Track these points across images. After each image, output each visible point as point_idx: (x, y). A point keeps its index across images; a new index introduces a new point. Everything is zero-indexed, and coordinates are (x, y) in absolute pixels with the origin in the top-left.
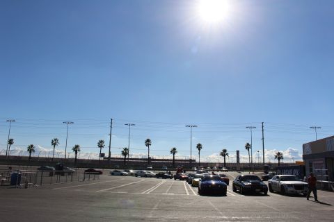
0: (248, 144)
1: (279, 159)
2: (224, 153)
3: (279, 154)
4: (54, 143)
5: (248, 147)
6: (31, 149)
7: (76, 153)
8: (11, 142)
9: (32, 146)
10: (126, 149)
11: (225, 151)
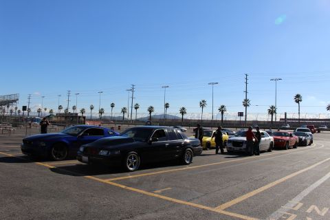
4: (203, 104)
6: (183, 112)
7: (222, 113)
8: (167, 106)
9: (183, 109)
10: (272, 107)
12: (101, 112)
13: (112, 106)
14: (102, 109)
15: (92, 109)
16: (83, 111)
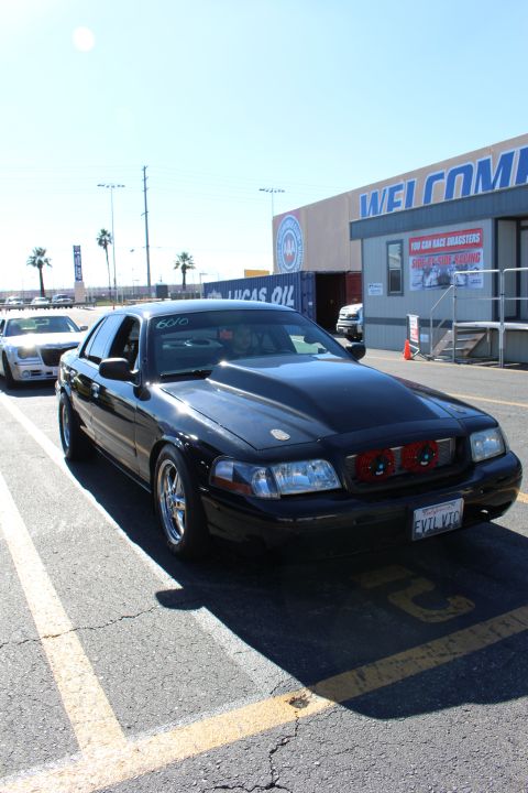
0: (104, 232)
1: (184, 268)
2: (39, 260)
3: (184, 257)
5: (104, 240)
11: (40, 253)
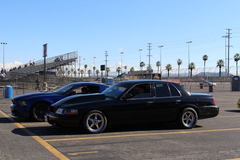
12: (191, 67)
13: (205, 58)
14: (192, 64)
15: (179, 64)
16: (169, 68)
